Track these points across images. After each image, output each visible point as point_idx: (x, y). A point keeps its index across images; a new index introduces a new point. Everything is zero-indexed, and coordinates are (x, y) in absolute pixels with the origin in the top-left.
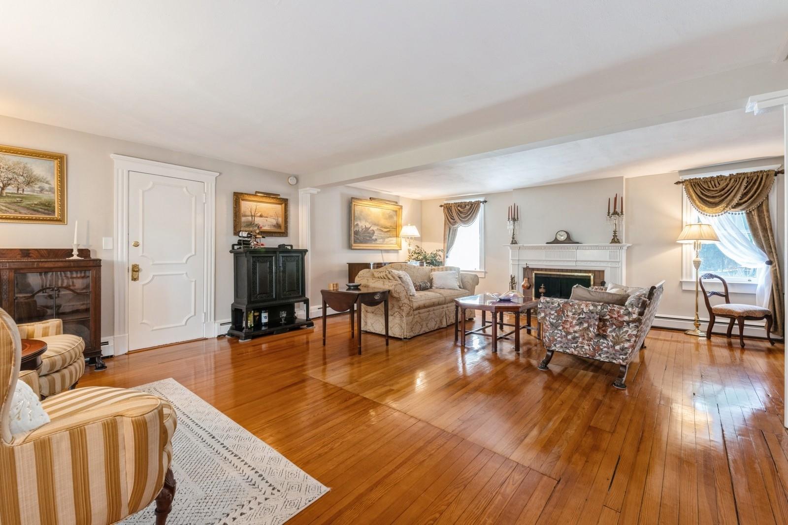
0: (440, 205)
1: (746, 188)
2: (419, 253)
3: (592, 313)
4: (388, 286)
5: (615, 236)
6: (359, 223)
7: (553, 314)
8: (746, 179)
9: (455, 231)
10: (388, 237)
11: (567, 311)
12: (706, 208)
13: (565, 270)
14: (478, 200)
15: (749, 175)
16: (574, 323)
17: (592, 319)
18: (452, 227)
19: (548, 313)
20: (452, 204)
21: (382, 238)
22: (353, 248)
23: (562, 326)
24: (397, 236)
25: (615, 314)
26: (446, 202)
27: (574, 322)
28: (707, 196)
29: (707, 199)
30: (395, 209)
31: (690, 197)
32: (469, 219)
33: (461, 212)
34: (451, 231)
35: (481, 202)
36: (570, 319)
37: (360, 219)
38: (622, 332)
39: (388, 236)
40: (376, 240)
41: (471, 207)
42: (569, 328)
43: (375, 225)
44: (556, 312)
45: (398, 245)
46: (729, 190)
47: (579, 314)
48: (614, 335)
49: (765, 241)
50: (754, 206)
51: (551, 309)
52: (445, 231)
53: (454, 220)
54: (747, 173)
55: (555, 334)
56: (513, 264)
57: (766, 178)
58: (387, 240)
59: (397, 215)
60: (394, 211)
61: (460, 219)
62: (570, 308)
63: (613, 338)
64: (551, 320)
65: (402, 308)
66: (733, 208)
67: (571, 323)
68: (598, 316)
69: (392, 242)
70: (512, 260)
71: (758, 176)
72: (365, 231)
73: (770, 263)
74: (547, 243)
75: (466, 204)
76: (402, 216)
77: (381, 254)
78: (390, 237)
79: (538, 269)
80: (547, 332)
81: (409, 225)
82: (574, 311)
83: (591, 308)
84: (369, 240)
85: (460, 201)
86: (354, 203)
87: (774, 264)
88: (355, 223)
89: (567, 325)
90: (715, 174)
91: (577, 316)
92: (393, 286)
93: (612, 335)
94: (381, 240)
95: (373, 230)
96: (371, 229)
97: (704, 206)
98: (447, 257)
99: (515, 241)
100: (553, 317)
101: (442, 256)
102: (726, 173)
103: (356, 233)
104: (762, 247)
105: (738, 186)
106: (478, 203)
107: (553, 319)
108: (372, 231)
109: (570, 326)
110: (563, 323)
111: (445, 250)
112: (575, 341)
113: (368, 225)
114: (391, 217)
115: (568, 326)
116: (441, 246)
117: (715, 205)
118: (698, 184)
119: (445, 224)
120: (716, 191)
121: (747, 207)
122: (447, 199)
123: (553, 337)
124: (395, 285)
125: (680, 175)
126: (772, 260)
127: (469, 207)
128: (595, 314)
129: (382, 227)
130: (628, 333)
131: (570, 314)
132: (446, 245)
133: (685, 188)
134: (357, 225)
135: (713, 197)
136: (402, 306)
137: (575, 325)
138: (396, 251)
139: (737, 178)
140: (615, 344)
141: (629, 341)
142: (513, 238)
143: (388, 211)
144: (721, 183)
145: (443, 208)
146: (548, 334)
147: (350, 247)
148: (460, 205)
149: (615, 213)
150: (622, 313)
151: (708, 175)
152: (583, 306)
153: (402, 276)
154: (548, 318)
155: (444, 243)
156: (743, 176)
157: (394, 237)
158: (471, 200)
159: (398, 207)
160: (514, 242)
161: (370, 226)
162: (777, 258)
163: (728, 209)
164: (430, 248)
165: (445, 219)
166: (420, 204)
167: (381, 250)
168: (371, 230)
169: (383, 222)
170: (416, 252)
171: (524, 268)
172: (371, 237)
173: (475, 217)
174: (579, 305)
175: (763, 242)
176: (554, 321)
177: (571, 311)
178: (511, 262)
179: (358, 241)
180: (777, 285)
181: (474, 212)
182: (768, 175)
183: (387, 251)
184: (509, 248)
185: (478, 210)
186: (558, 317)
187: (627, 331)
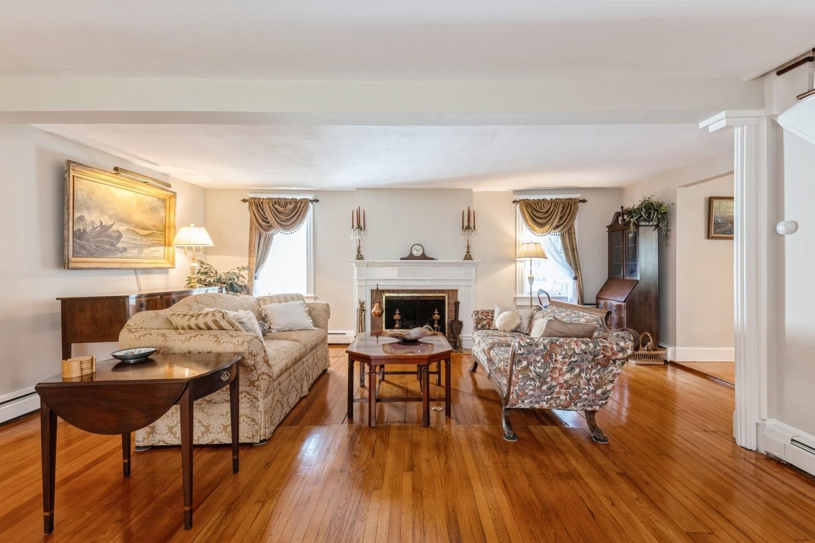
0: (242, 199)
1: (561, 212)
2: (206, 273)
3: (586, 353)
4: (232, 346)
5: (468, 252)
6: (85, 214)
7: (538, 362)
8: (561, 204)
9: (269, 240)
10: (149, 246)
11: (556, 354)
12: (536, 228)
13: (419, 290)
14: (305, 197)
15: (563, 201)
16: (564, 370)
17: (585, 362)
18: (264, 234)
19: (532, 360)
20: (264, 199)
21: (136, 247)
22: (71, 265)
23: (550, 376)
24: (167, 244)
25: (609, 352)
26: (252, 195)
27: (565, 368)
28: (535, 216)
29: (536, 219)
30: (162, 197)
31: (524, 217)
32: (293, 222)
33: (279, 212)
34: (263, 239)
35: (310, 201)
36: (558, 366)
37: (88, 208)
38: (607, 372)
39: (149, 243)
40: (125, 250)
41: (295, 207)
42: (558, 378)
43: (123, 221)
44: (543, 358)
45: (168, 260)
46: (551, 213)
47: (571, 357)
48: (597, 376)
49: (573, 259)
50: (566, 229)
51: (536, 354)
52: (250, 239)
53: (268, 223)
54: (562, 199)
55: (526, 387)
56: (359, 286)
57: (574, 205)
58: (146, 251)
59: (165, 208)
60: (159, 199)
61: (278, 223)
62: (559, 350)
63: (596, 381)
64: (538, 370)
65: (257, 383)
66: (554, 229)
67: (561, 370)
68: (592, 357)
69: (156, 254)
70: (357, 280)
71: (569, 203)
72: (100, 233)
73: (576, 278)
74: (401, 259)
75: (286, 202)
76: (175, 211)
77: (134, 277)
78: (153, 245)
79: (389, 291)
80: (516, 386)
81: (193, 225)
82: (564, 353)
83: (583, 347)
84: (108, 250)
85: (276, 196)
86: (72, 173)
87: (578, 280)
88: (77, 215)
89: (556, 373)
90: (541, 197)
91: (567, 360)
92: (246, 344)
93: (596, 378)
94: (136, 251)
95: (118, 231)
96: (114, 228)
97: (535, 226)
98: (256, 278)
99: (361, 255)
100: (539, 365)
101: (246, 277)
102: (548, 198)
103: (79, 235)
104: (571, 265)
105: (557, 210)
106: (305, 202)
107: (540, 368)
108: (116, 234)
109: (560, 375)
110: (551, 372)
111: (254, 267)
112: (551, 391)
113: (107, 221)
114: (154, 209)
115: (556, 375)
116: (244, 262)
117: (541, 225)
118: (530, 205)
119: (251, 229)
120: (543, 212)
121: (562, 230)
122: (252, 192)
123: (523, 390)
124: (248, 342)
125: (514, 195)
126: (577, 276)
127: (292, 206)
128: (589, 354)
129: (137, 226)
130: (613, 373)
131: (559, 358)
132: (254, 260)
133: (520, 207)
134: (81, 218)
135: (540, 218)
136: (258, 380)
137: (566, 372)
138: (164, 270)
139: (556, 202)
140: (597, 388)
141: (612, 382)
142: (359, 252)
143: (150, 199)
144: (545, 205)
145: (247, 203)
146: (517, 388)
147: (63, 263)
148: (277, 202)
149: (468, 228)
150: (616, 349)
151: (536, 197)
152: (573, 346)
153: (244, 320)
154: (532, 368)
155: (250, 256)
156: (559, 202)
157: (160, 245)
158: (294, 197)
159: (169, 194)
160: (360, 257)
161: (112, 223)
162: (581, 275)
163: (550, 230)
164: (224, 265)
165: (251, 218)
166: (204, 193)
167: (135, 269)
168: (114, 232)
169: (139, 217)
170: (202, 271)
171: (372, 291)
172: (112, 245)
173: (302, 221)
174: (569, 344)
175: (572, 260)
176: (542, 371)
177: (561, 354)
178: (356, 283)
179: (84, 252)
180: (581, 297)
181: (300, 214)
182: (575, 203)
183: (147, 271)
184: (354, 264)
185: (306, 212)
186: (546, 365)
187: (612, 370)
